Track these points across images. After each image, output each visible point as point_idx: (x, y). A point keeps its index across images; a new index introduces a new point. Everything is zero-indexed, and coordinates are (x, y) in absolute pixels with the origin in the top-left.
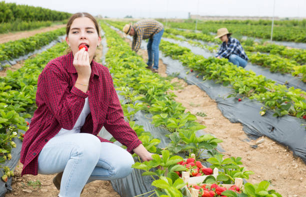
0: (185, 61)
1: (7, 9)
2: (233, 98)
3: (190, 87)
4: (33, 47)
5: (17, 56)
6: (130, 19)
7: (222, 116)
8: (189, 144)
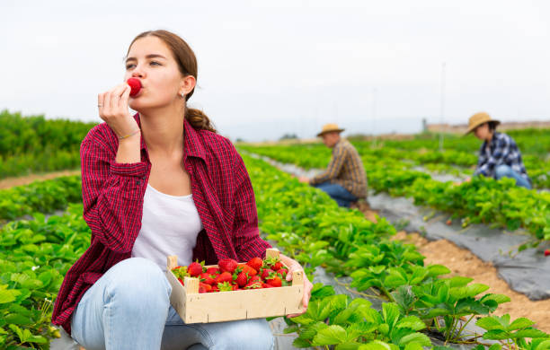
0: (419, 194)
1: (26, 129)
2: (531, 250)
3: (433, 245)
5: (50, 210)
6: (293, 141)
7: (510, 291)
8: (435, 307)
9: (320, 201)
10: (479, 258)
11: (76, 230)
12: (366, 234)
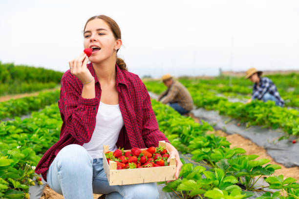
0: (222, 109)
2: (285, 140)
3: (230, 137)
4: (38, 105)
6: (150, 79)
7: (274, 163)
8: (241, 171)
9: (169, 112)
10: (256, 144)
11: (39, 127)
12: (197, 131)
